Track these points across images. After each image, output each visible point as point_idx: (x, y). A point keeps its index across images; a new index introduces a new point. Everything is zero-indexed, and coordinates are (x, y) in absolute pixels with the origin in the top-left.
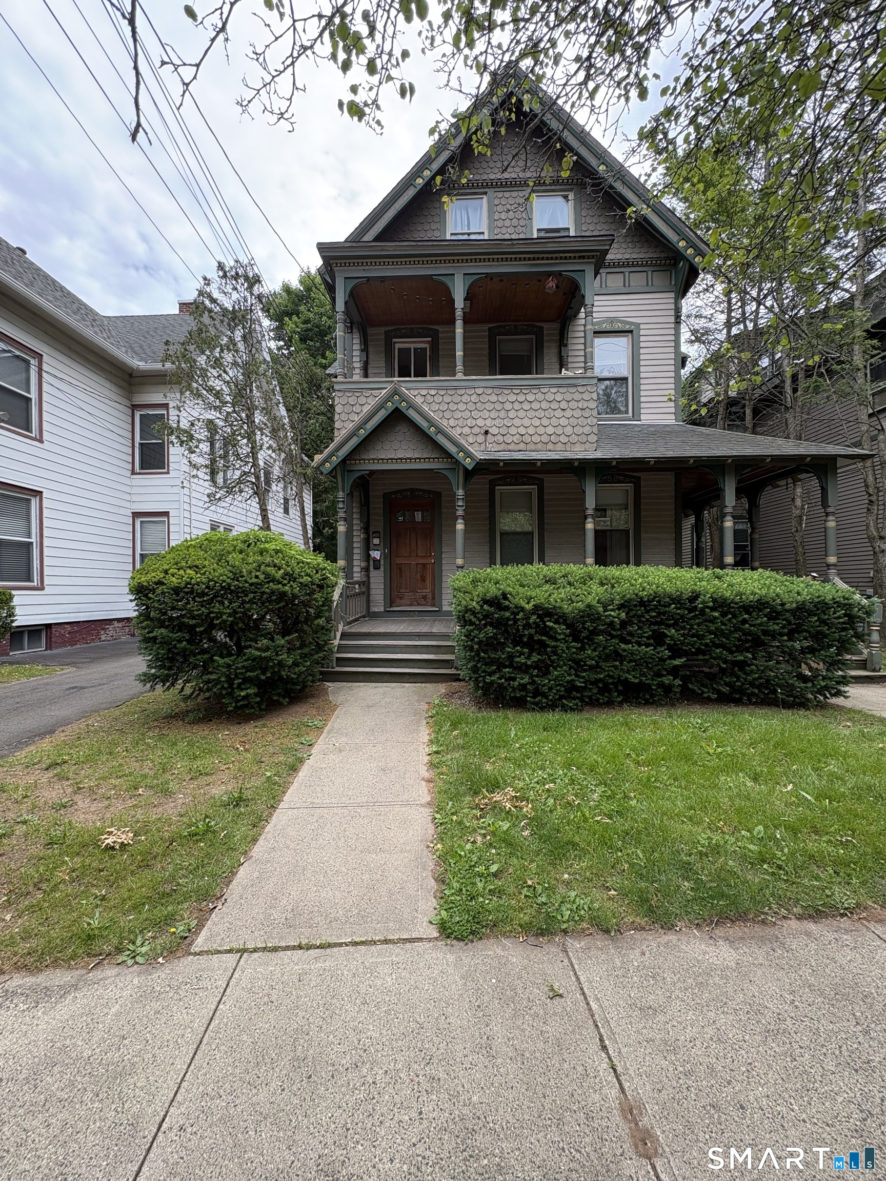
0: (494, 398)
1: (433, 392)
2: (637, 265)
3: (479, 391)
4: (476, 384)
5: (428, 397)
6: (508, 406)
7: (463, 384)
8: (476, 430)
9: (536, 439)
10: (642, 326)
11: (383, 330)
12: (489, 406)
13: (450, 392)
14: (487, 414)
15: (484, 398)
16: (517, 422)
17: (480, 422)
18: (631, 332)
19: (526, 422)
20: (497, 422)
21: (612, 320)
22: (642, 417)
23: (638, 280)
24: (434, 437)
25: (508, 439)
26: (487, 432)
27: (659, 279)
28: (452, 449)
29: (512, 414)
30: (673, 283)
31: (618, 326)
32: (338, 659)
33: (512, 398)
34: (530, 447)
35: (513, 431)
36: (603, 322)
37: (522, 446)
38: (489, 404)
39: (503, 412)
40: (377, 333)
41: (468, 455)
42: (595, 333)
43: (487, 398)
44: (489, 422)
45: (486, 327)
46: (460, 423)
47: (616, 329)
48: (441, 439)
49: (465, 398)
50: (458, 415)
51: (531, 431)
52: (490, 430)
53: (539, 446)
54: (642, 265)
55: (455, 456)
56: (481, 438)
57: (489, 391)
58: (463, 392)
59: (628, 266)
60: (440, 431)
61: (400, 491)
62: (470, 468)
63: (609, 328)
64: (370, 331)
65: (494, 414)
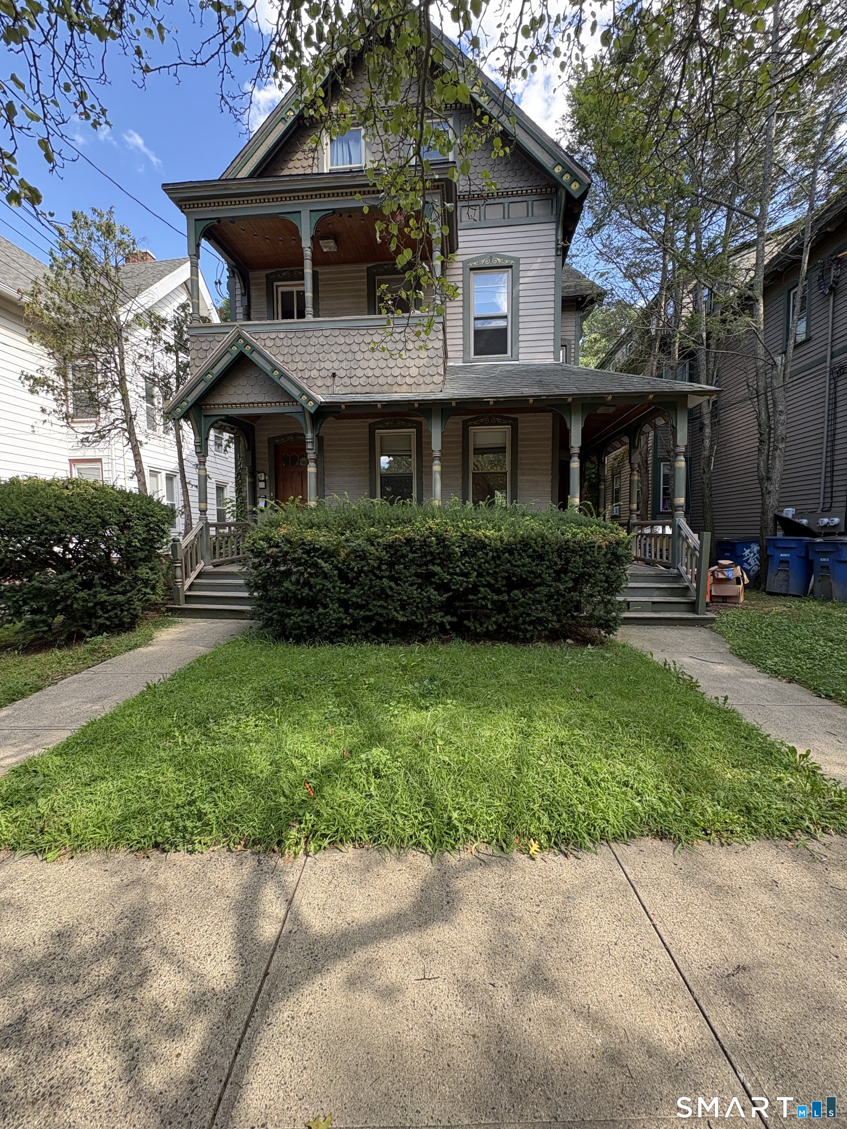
0: (341, 340)
1: (282, 335)
2: (517, 195)
3: (327, 333)
4: (324, 326)
5: (277, 340)
6: (355, 348)
7: (311, 326)
8: (324, 373)
9: (382, 380)
10: (521, 261)
11: (264, 273)
12: (337, 349)
13: (298, 335)
14: (334, 357)
15: (332, 340)
16: (363, 364)
17: (328, 365)
18: (511, 267)
19: (372, 364)
20: (344, 365)
21: (491, 256)
22: (521, 357)
23: (518, 210)
24: (277, 380)
25: (355, 381)
26: (334, 375)
27: (540, 209)
28: (295, 392)
29: (359, 356)
30: (554, 212)
31: (499, 261)
32: (186, 596)
33: (358, 339)
34: (376, 389)
35: (360, 373)
36: (482, 257)
37: (368, 389)
38: (336, 346)
39: (350, 354)
40: (258, 277)
41: (310, 398)
42: (471, 269)
43: (334, 340)
44: (336, 365)
45: (365, 267)
46: (308, 366)
47: (495, 264)
48: (283, 382)
49: (314, 341)
50: (307, 358)
51: (377, 372)
52: (337, 373)
53: (386, 388)
54: (522, 195)
55: (298, 399)
56: (329, 382)
57: (337, 332)
58: (311, 334)
59: (508, 196)
60: (282, 375)
61: (284, 436)
62: (312, 411)
63: (488, 264)
64: (252, 275)
65: (341, 357)
